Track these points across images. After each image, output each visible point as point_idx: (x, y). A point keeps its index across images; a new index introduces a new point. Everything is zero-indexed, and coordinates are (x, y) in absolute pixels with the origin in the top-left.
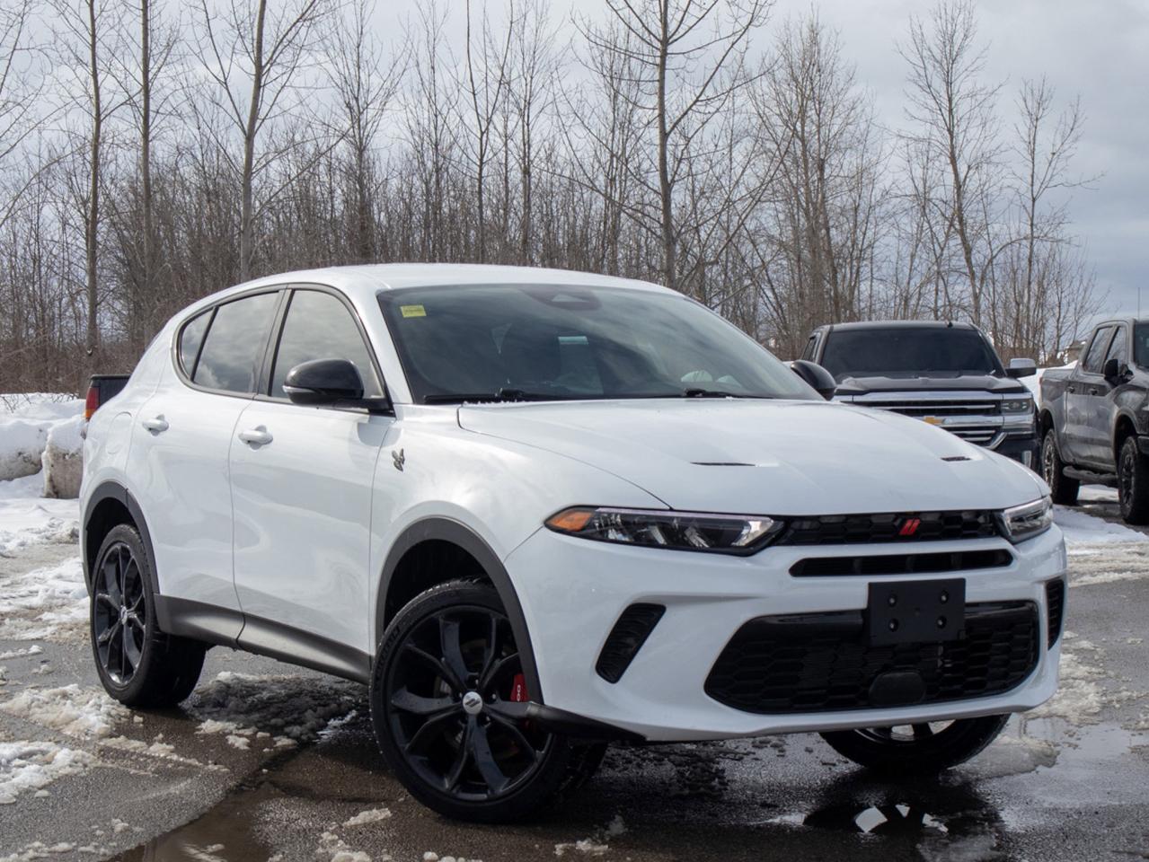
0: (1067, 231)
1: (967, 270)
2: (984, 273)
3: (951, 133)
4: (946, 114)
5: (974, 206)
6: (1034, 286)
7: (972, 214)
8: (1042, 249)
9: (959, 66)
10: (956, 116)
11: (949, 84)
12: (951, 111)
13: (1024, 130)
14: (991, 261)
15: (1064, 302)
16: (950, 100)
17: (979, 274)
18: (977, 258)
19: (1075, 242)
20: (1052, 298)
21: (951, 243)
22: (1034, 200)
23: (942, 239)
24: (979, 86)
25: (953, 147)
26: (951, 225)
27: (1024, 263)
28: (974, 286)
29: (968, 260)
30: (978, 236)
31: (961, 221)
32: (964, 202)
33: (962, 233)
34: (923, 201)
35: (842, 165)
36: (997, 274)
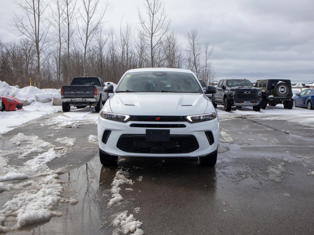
0: (211, 65)
1: (196, 71)
2: (199, 72)
3: (194, 50)
4: (193, 47)
5: (197, 61)
6: (206, 74)
7: (197, 63)
8: (208, 68)
9: (195, 40)
10: (195, 47)
11: (193, 42)
12: (194, 46)
13: (205, 49)
14: (200, 70)
15: (211, 76)
16: (194, 45)
17: (198, 72)
18: (198, 69)
19: (213, 67)
20: (209, 76)
21: (194, 67)
22: (206, 60)
23: (192, 66)
24: (198, 42)
25: (194, 52)
26: (194, 64)
27: (205, 70)
28: (197, 74)
29: (196, 70)
30: (198, 66)
31: (195, 63)
32: (196, 61)
33: (195, 65)
34: (189, 60)
35: (177, 54)
36: (201, 72)
